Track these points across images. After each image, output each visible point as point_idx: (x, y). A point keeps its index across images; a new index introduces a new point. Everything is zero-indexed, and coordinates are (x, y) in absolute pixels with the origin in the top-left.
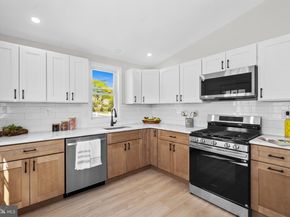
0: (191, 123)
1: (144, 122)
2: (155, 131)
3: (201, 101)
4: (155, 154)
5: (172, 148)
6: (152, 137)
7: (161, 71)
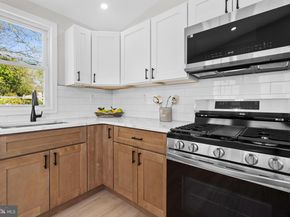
0: (168, 115)
1: (98, 115)
2: (110, 128)
3: (185, 75)
4: (110, 167)
5: (136, 158)
6: (105, 139)
7: (123, 34)
